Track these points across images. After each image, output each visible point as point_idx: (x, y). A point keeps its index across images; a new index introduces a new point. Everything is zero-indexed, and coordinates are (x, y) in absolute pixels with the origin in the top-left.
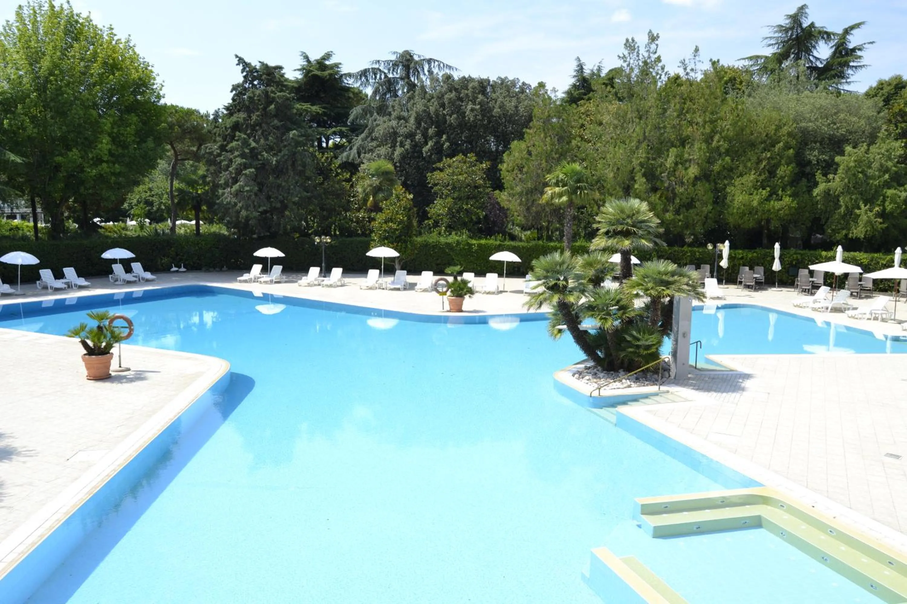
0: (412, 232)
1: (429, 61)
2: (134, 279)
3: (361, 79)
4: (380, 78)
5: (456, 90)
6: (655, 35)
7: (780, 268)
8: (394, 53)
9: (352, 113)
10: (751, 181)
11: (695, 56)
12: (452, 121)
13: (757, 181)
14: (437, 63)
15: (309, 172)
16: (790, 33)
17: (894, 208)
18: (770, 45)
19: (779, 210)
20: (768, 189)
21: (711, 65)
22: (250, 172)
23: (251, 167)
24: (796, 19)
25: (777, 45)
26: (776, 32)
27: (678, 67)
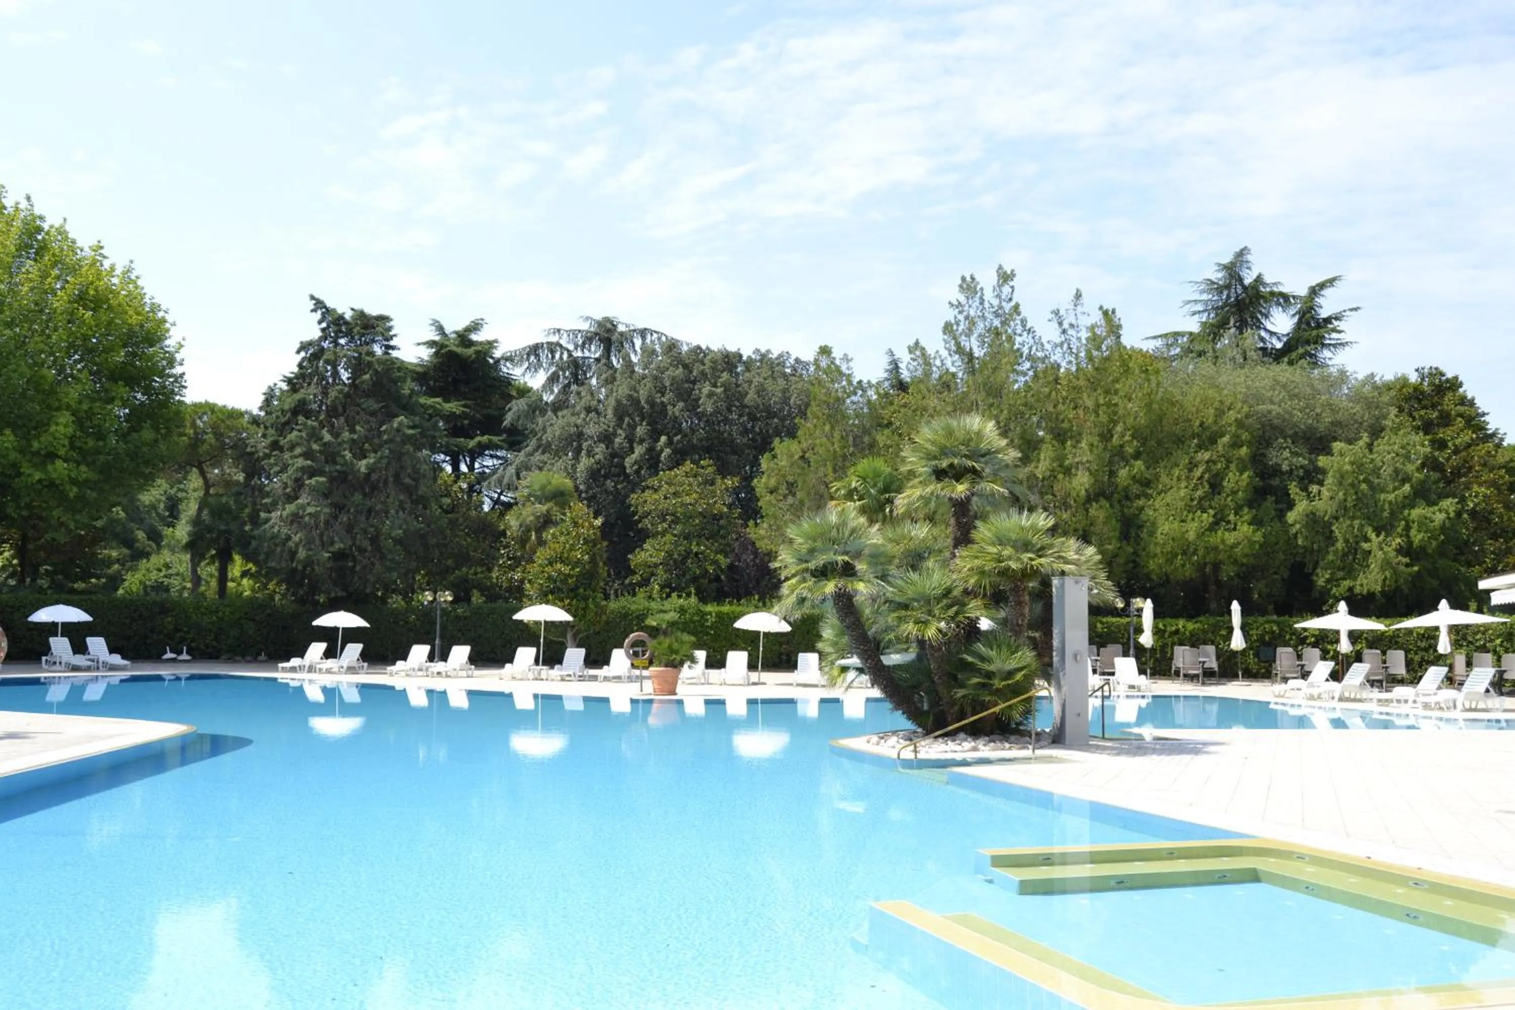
0: (598, 584)
1: (643, 333)
2: (89, 663)
3: (528, 359)
4: (561, 358)
5: (685, 366)
6: (1009, 272)
7: (1244, 646)
8: (587, 318)
9: (510, 409)
10: (1182, 499)
11: (1075, 306)
12: (677, 414)
13: (1192, 500)
14: (655, 335)
15: (425, 489)
16: (1225, 293)
17: (1426, 539)
18: (1194, 314)
19: (1233, 546)
20: (1212, 512)
21: (1101, 316)
22: (317, 482)
23: (321, 473)
24: (1233, 270)
25: (1206, 314)
26: (1202, 292)
27: (1050, 320)
